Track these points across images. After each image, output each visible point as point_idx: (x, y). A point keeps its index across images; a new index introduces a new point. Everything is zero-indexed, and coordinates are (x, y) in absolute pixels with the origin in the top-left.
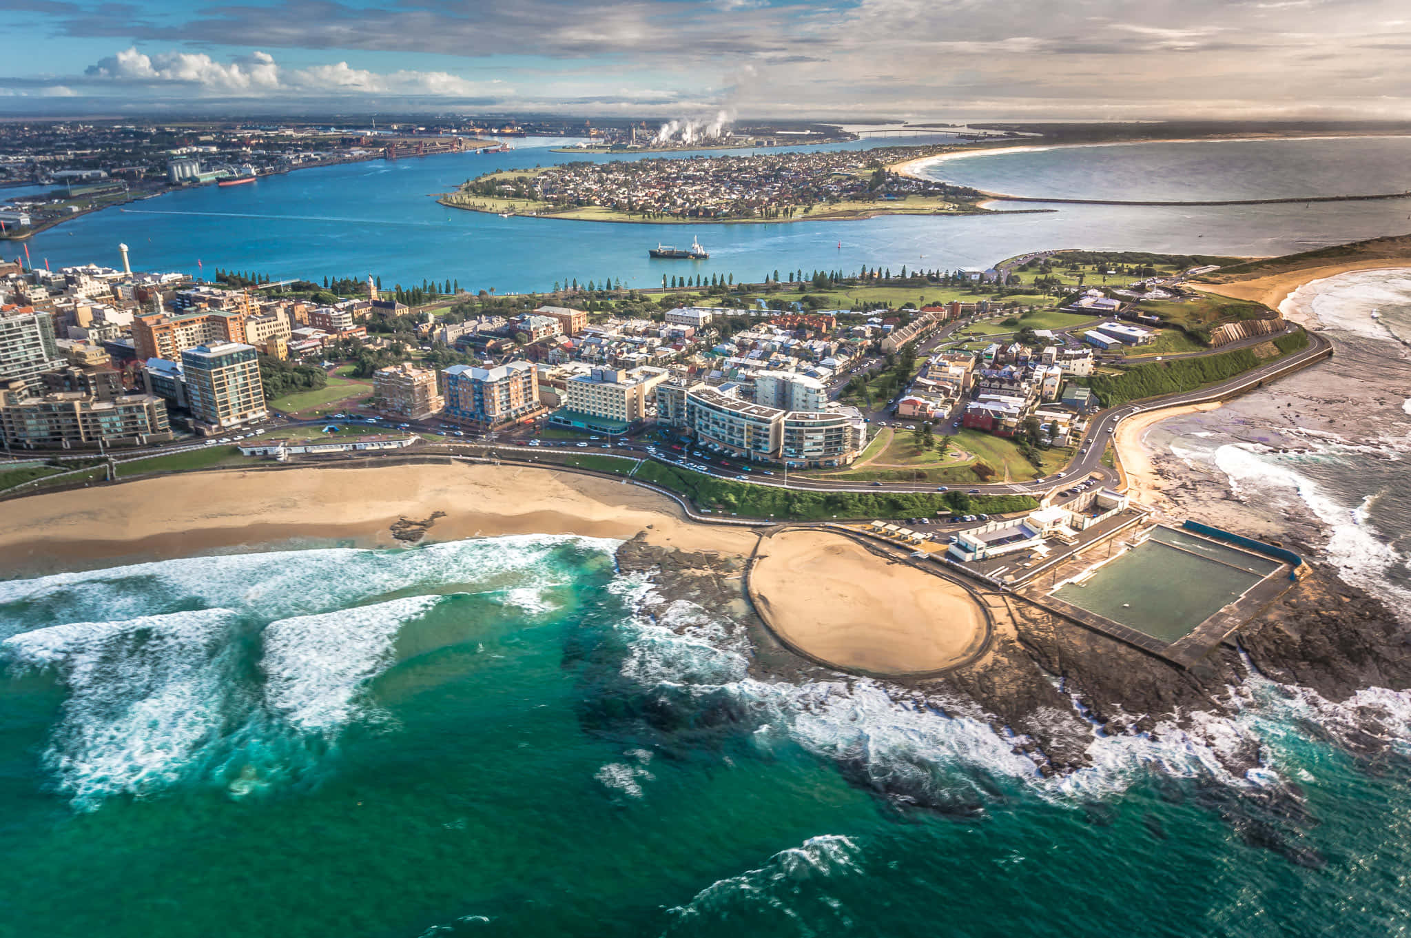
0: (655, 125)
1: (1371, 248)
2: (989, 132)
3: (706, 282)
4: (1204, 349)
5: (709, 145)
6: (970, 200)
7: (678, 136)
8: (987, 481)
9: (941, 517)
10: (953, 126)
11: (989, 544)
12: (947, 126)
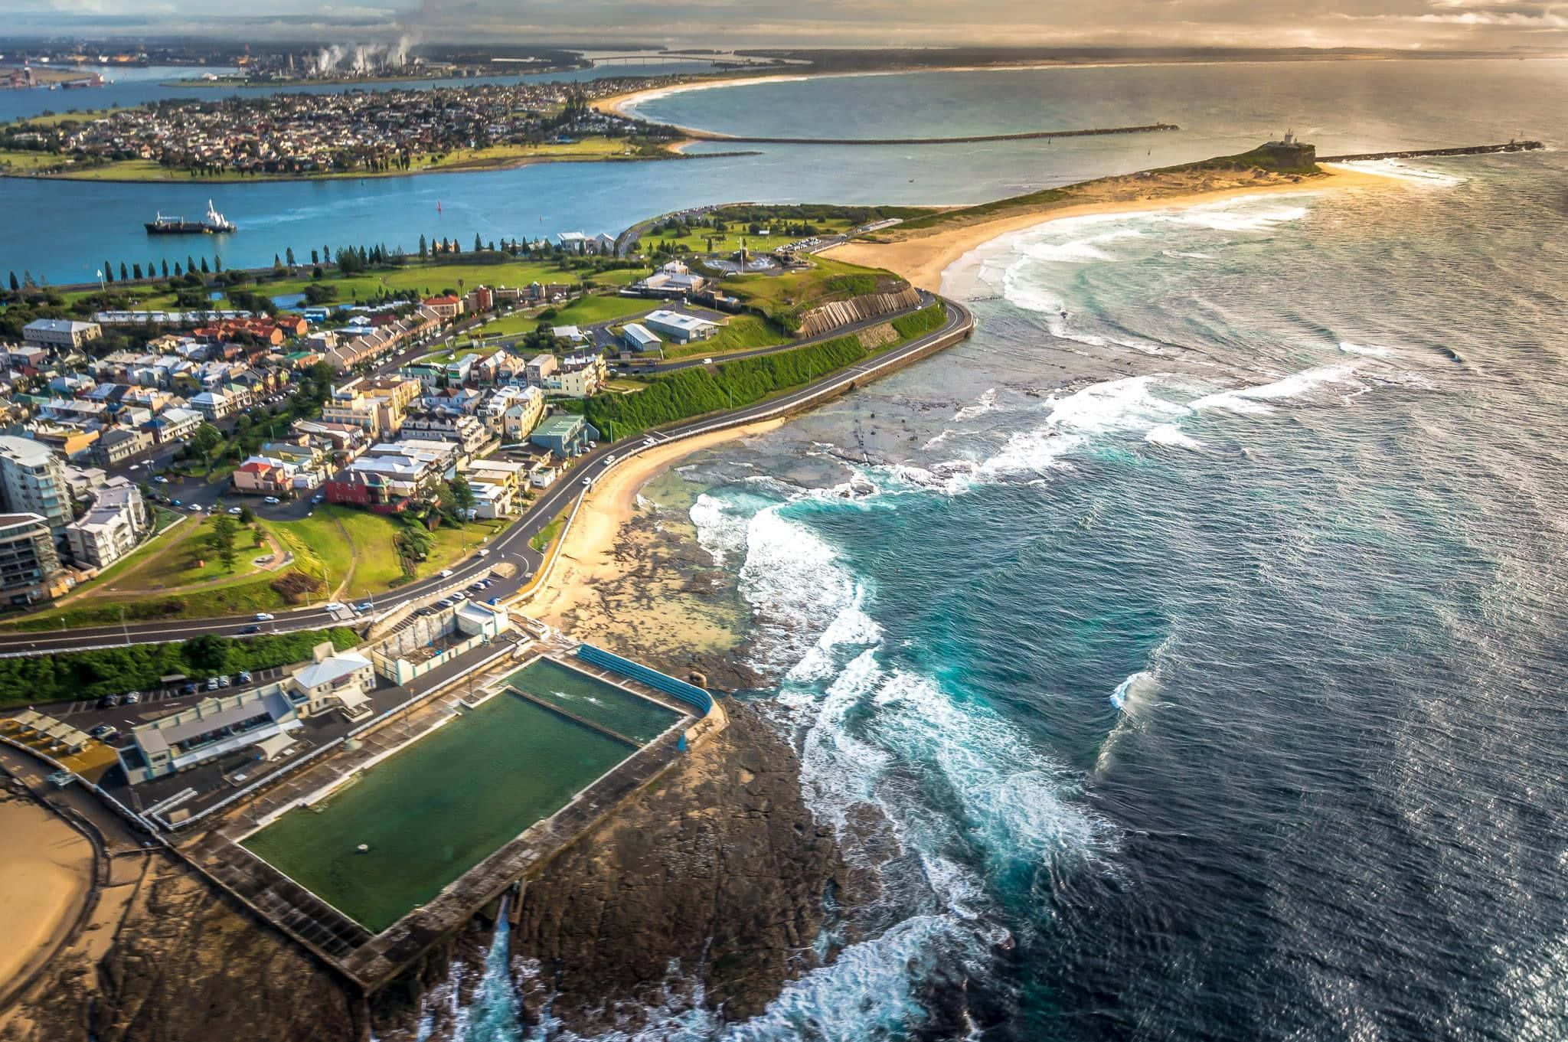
0: (315, 50)
1: (1089, 190)
2: (754, 60)
3: (178, 270)
4: (787, 341)
5: (388, 75)
6: (664, 142)
7: (346, 64)
8: (295, 603)
9: (170, 685)
10: (719, 53)
11: (183, 747)
12: (711, 52)
